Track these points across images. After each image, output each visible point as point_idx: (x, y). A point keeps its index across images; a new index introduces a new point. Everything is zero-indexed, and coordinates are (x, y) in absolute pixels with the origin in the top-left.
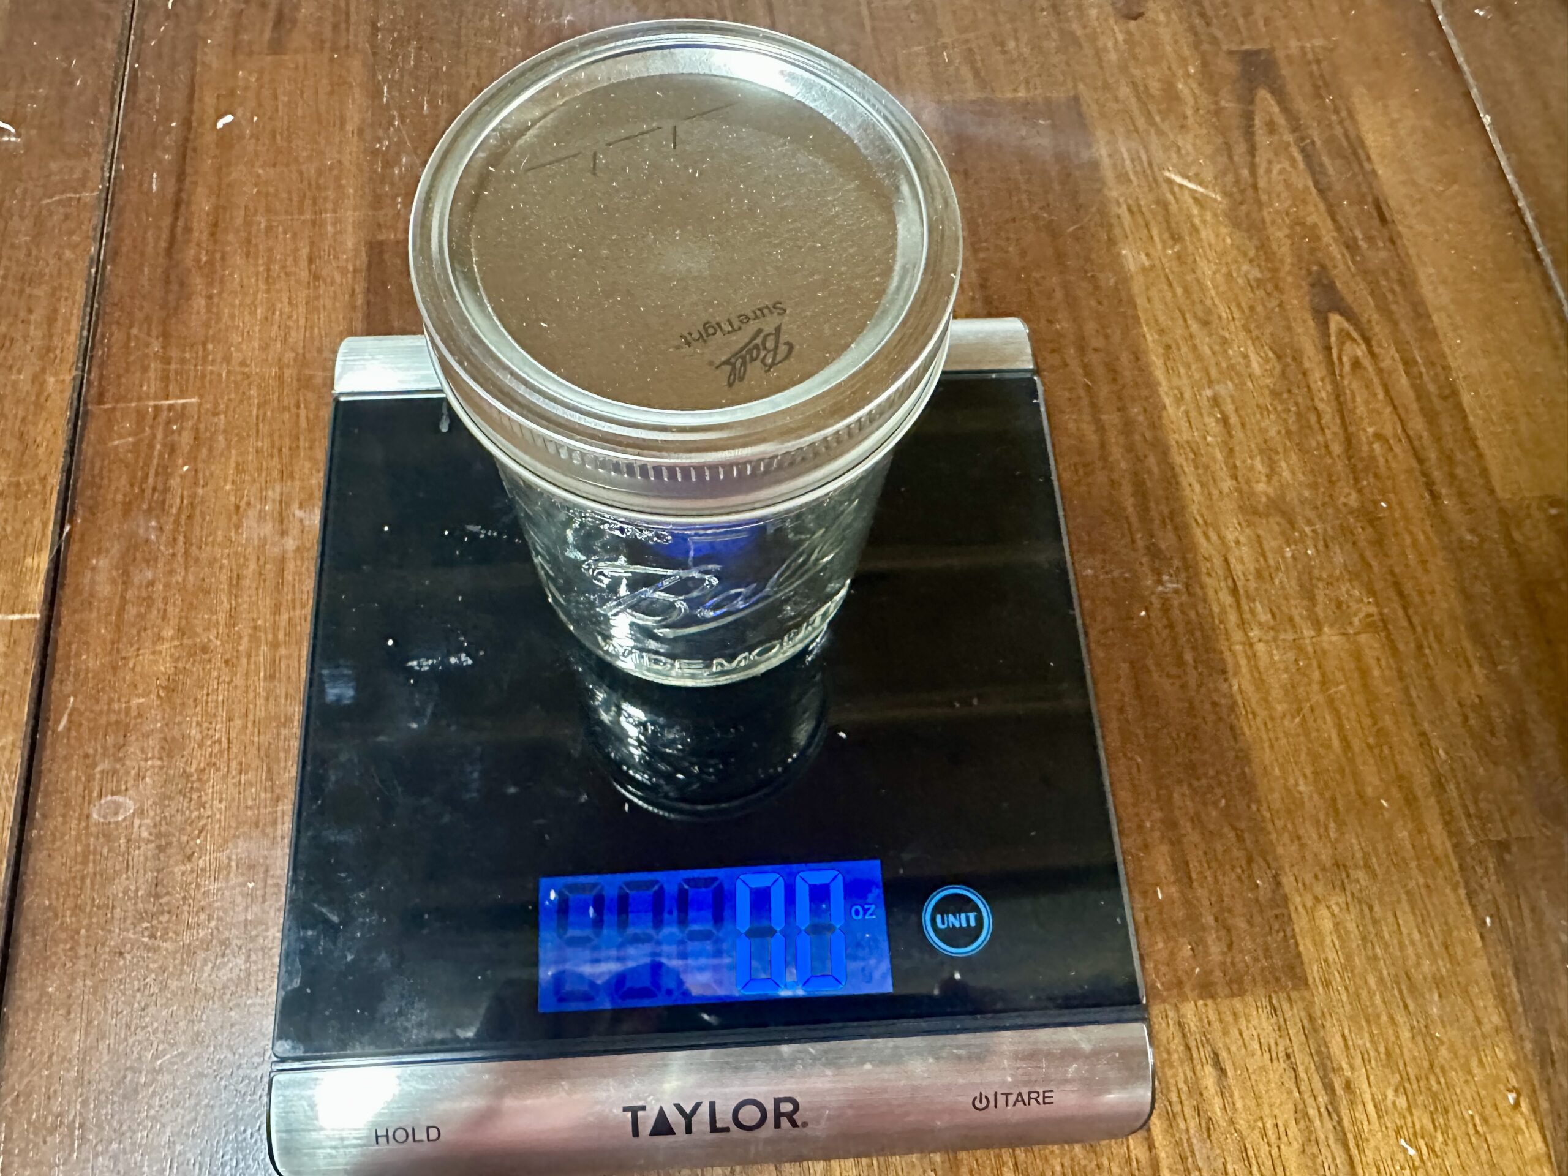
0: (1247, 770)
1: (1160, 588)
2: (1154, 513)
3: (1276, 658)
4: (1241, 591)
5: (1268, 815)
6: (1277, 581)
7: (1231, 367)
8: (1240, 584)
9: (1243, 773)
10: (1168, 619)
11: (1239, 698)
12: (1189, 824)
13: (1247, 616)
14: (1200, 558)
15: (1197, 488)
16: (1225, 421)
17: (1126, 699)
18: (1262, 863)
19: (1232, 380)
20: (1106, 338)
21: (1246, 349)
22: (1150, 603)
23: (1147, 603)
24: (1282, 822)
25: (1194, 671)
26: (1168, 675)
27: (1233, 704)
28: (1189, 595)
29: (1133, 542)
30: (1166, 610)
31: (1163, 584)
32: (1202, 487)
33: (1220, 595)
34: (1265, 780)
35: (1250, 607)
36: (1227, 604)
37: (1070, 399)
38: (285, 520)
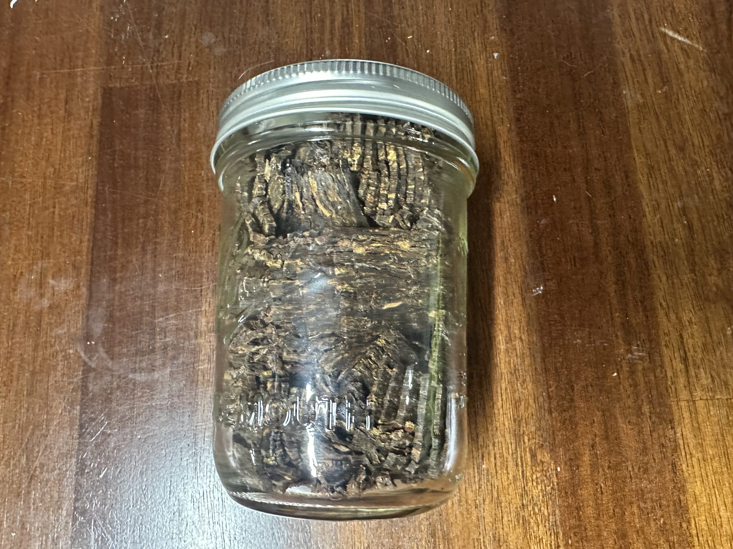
0: (682, 497)
1: (630, 355)
2: (630, 297)
3: (712, 413)
4: (690, 360)
5: (694, 532)
6: (718, 353)
7: (699, 184)
8: (688, 354)
9: (680, 500)
10: (633, 379)
11: (681, 442)
12: (635, 536)
13: (693, 380)
14: (661, 332)
15: (664, 278)
16: (690, 227)
17: (597, 439)
19: (697, 194)
20: (605, 160)
21: (711, 170)
22: (621, 367)
23: (619, 367)
24: (705, 539)
25: (649, 420)
26: (629, 422)
27: (676, 446)
28: (650, 362)
29: (612, 319)
30: (632, 372)
31: (632, 353)
32: (667, 277)
33: (674, 361)
34: (695, 506)
35: (696, 373)
36: (678, 370)
37: (575, 208)
38: (43, 287)
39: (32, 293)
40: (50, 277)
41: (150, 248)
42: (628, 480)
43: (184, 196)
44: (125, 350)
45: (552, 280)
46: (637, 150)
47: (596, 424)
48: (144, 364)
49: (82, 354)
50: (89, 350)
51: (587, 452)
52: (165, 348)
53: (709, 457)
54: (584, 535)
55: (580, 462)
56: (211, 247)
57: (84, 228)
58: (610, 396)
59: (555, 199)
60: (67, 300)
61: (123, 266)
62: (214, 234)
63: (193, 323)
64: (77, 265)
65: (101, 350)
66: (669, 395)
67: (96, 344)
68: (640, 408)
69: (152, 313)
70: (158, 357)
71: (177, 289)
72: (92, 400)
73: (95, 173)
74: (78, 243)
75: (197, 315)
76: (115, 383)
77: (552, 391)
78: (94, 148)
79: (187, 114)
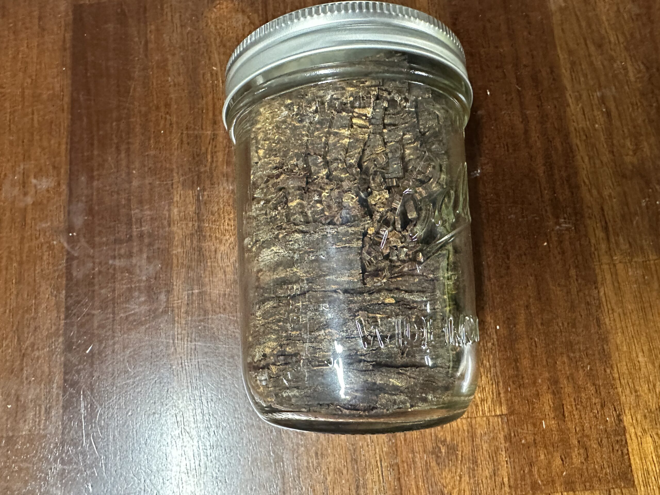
0: (605, 347)
1: (558, 227)
2: (557, 177)
3: (630, 274)
4: (610, 229)
5: (616, 376)
6: (635, 222)
7: (615, 76)
8: (609, 224)
9: (604, 350)
10: (561, 248)
11: (604, 300)
12: (565, 382)
13: (613, 246)
14: (585, 206)
15: (586, 159)
16: (608, 114)
17: (531, 300)
18: (612, 408)
19: (615, 86)
20: (533, 58)
21: (626, 63)
22: (551, 237)
23: (549, 237)
24: (626, 381)
25: (576, 282)
26: (559, 284)
27: (600, 304)
28: (576, 232)
29: (542, 197)
30: (561, 242)
31: (560, 225)
32: (589, 159)
33: (597, 232)
34: (617, 354)
35: (615, 240)
36: (601, 237)
37: (506, 100)
38: (26, 186)
39: (16, 191)
40: (32, 176)
41: (123, 147)
42: (559, 334)
43: (153, 101)
44: (104, 239)
45: (488, 163)
46: (561, 48)
47: (530, 288)
48: (122, 251)
49: (65, 245)
50: (71, 241)
51: (523, 312)
52: (141, 236)
53: (628, 311)
54: (522, 383)
55: (516, 321)
56: (179, 146)
57: (62, 131)
58: (541, 262)
59: (488, 93)
60: (49, 197)
61: (99, 165)
62: (182, 134)
63: (167, 213)
64: (56, 165)
65: (83, 240)
66: (593, 259)
67: (78, 235)
68: (568, 271)
69: (128, 205)
70: (135, 244)
71: (150, 184)
72: (77, 284)
73: (69, 82)
74: (57, 145)
75: (169, 206)
76: (97, 269)
77: (490, 261)
78: (68, 61)
79: (153, 27)
